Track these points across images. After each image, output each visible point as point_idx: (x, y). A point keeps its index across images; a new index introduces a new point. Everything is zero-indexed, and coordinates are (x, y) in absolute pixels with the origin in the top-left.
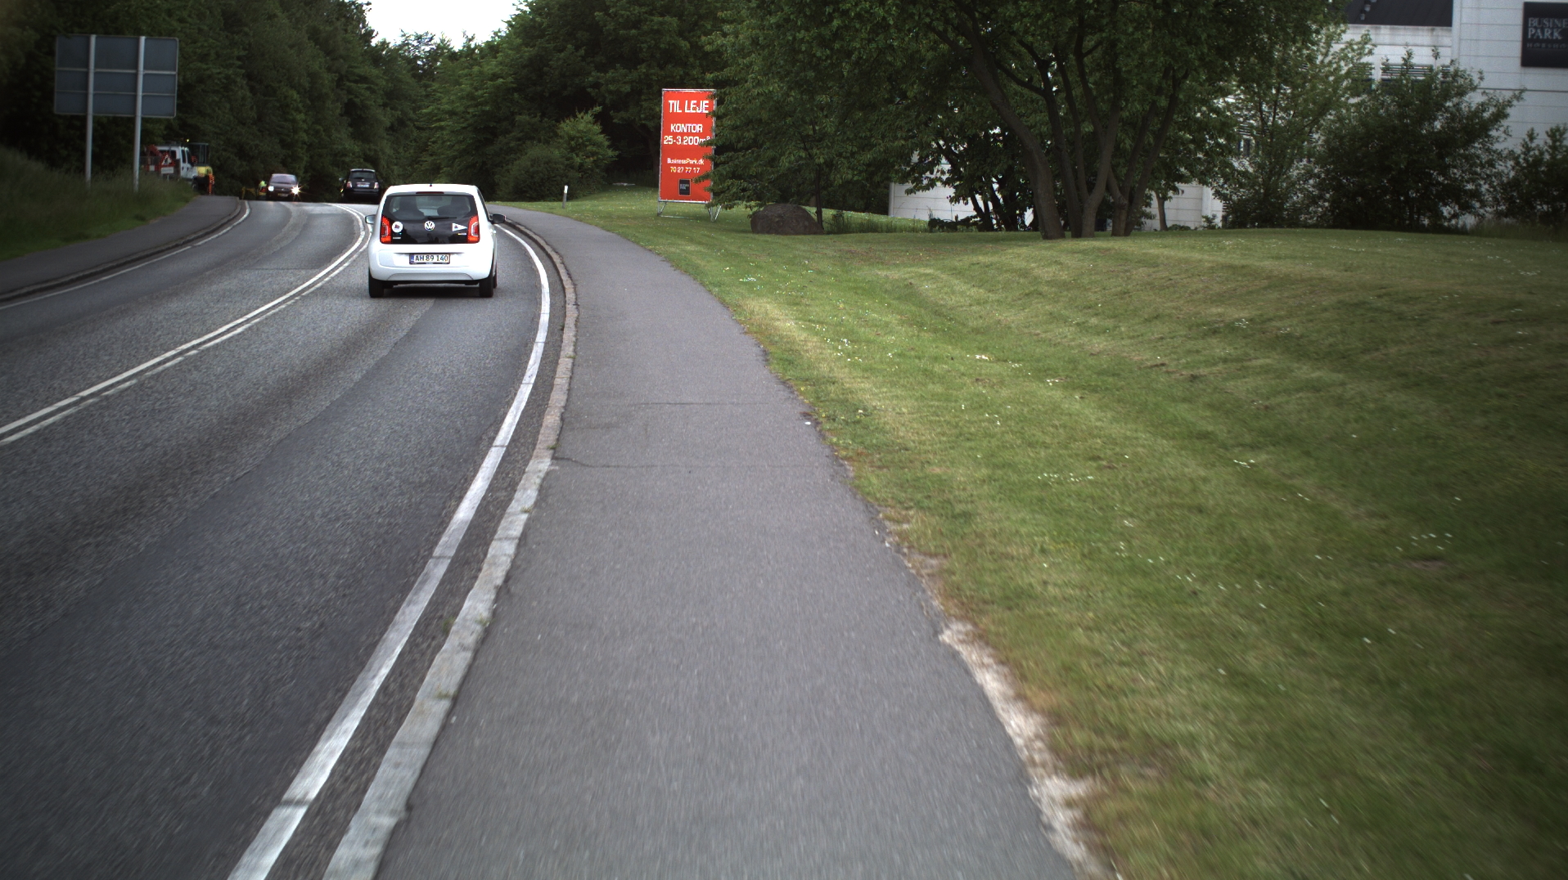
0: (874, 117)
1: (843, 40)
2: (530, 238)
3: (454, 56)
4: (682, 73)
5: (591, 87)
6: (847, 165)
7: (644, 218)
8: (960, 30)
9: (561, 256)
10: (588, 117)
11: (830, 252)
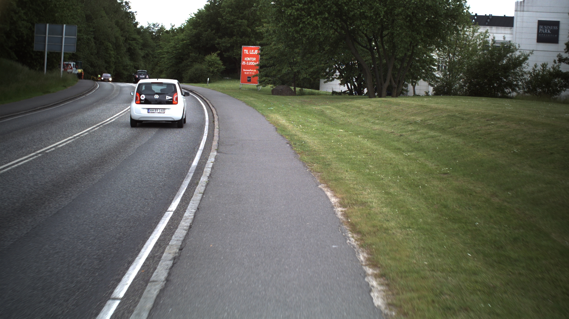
0: (313, 56)
1: (303, 31)
2: (198, 95)
3: (166, 32)
4: (248, 40)
5: (217, 44)
6: (304, 72)
7: (235, 89)
8: (342, 28)
9: (209, 101)
10: (216, 55)
11: (297, 101)
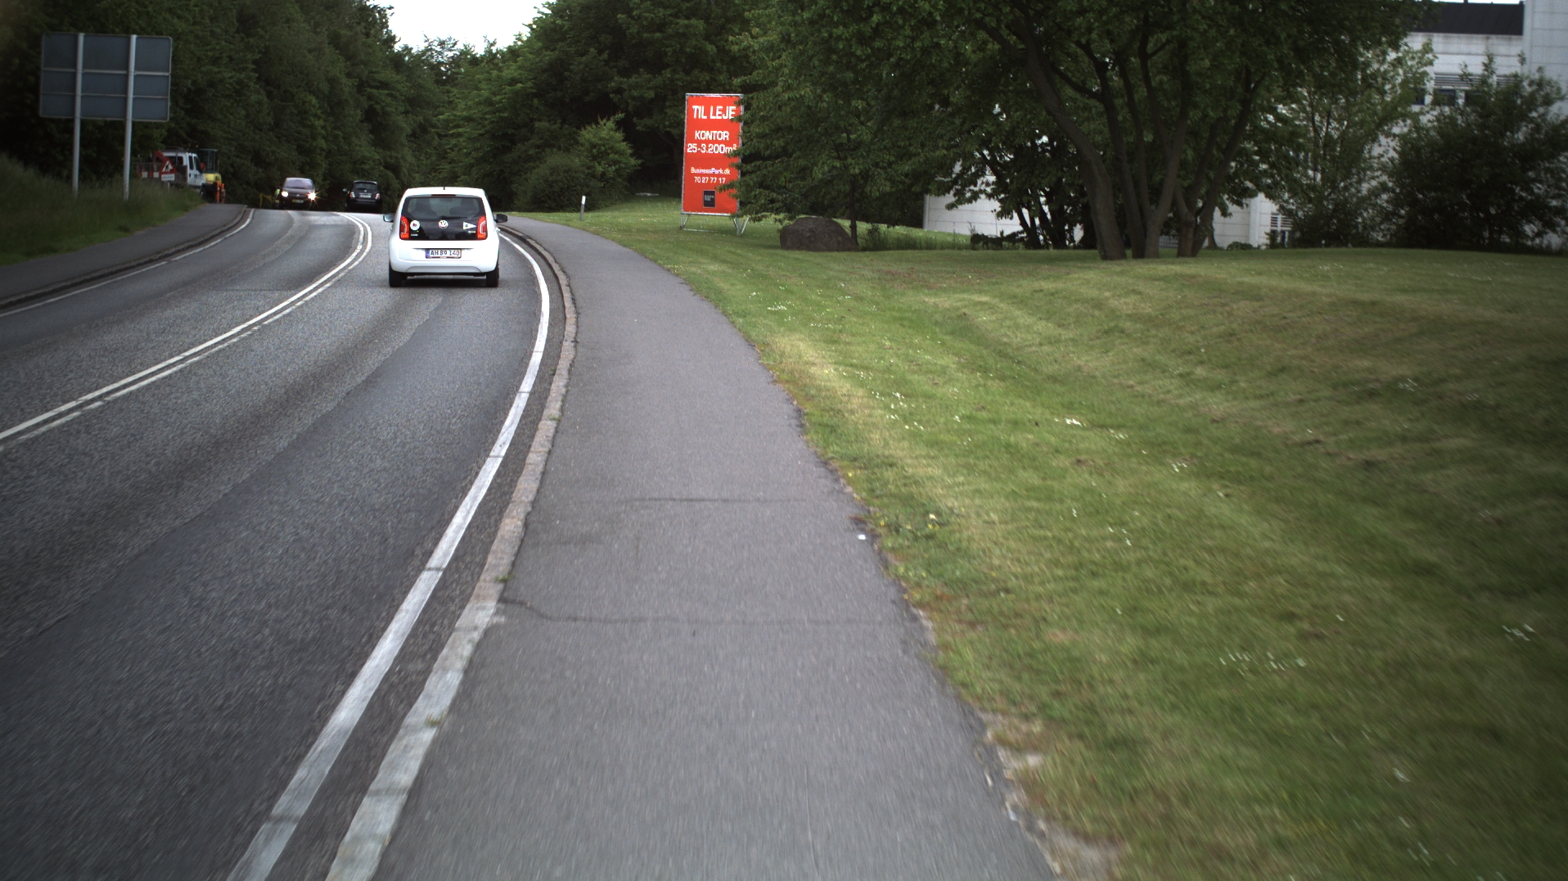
0: (912, 123)
1: (884, 37)
2: (540, 254)
3: (475, 61)
4: (708, 78)
5: (613, 92)
6: (884, 176)
7: (665, 231)
8: (1013, 28)
9: (568, 277)
10: (611, 124)
11: (868, 273)
